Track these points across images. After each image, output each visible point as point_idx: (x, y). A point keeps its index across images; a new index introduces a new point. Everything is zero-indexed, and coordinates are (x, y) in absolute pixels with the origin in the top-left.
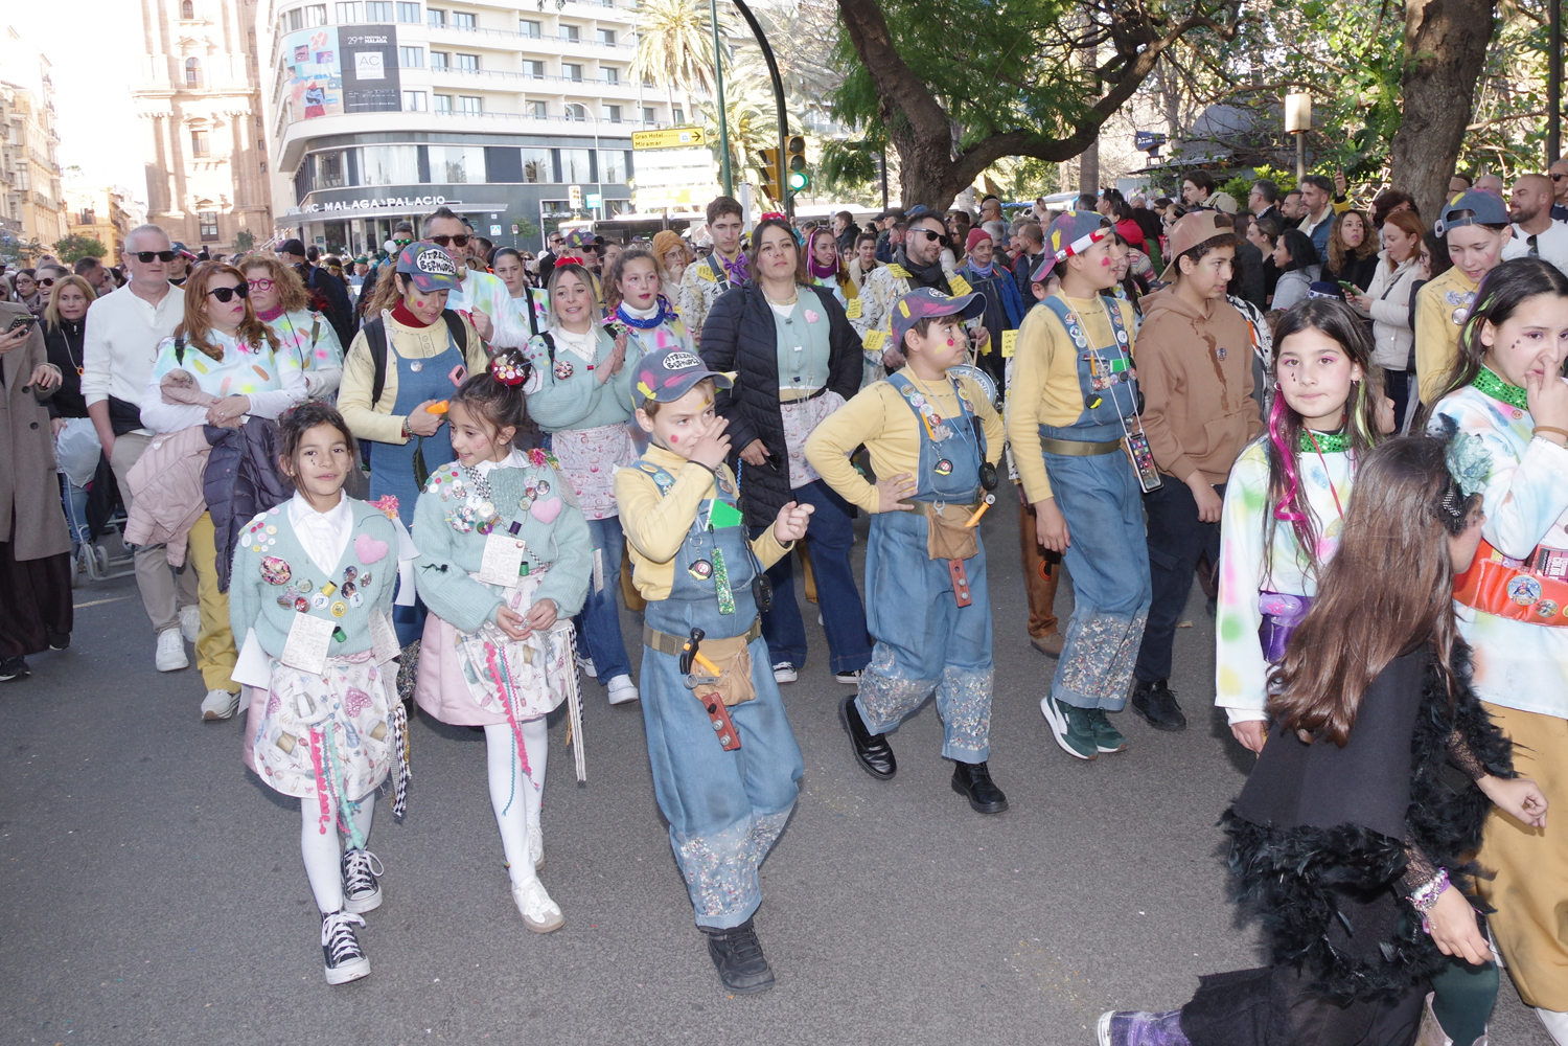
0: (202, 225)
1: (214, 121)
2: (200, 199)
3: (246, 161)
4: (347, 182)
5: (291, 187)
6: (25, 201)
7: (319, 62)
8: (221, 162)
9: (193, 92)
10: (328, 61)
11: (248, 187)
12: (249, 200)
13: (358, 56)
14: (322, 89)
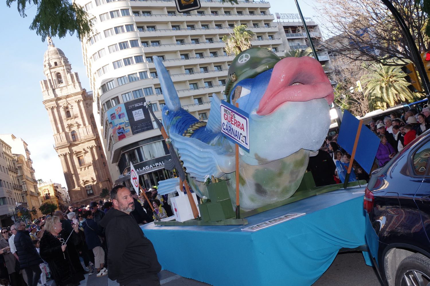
0: (87, 190)
1: (84, 152)
2: (85, 181)
3: (98, 163)
4: (139, 161)
5: (117, 168)
6: (27, 195)
7: (120, 118)
8: (90, 166)
9: (76, 143)
10: (123, 117)
11: (101, 173)
12: (102, 177)
13: (134, 112)
14: (123, 128)
